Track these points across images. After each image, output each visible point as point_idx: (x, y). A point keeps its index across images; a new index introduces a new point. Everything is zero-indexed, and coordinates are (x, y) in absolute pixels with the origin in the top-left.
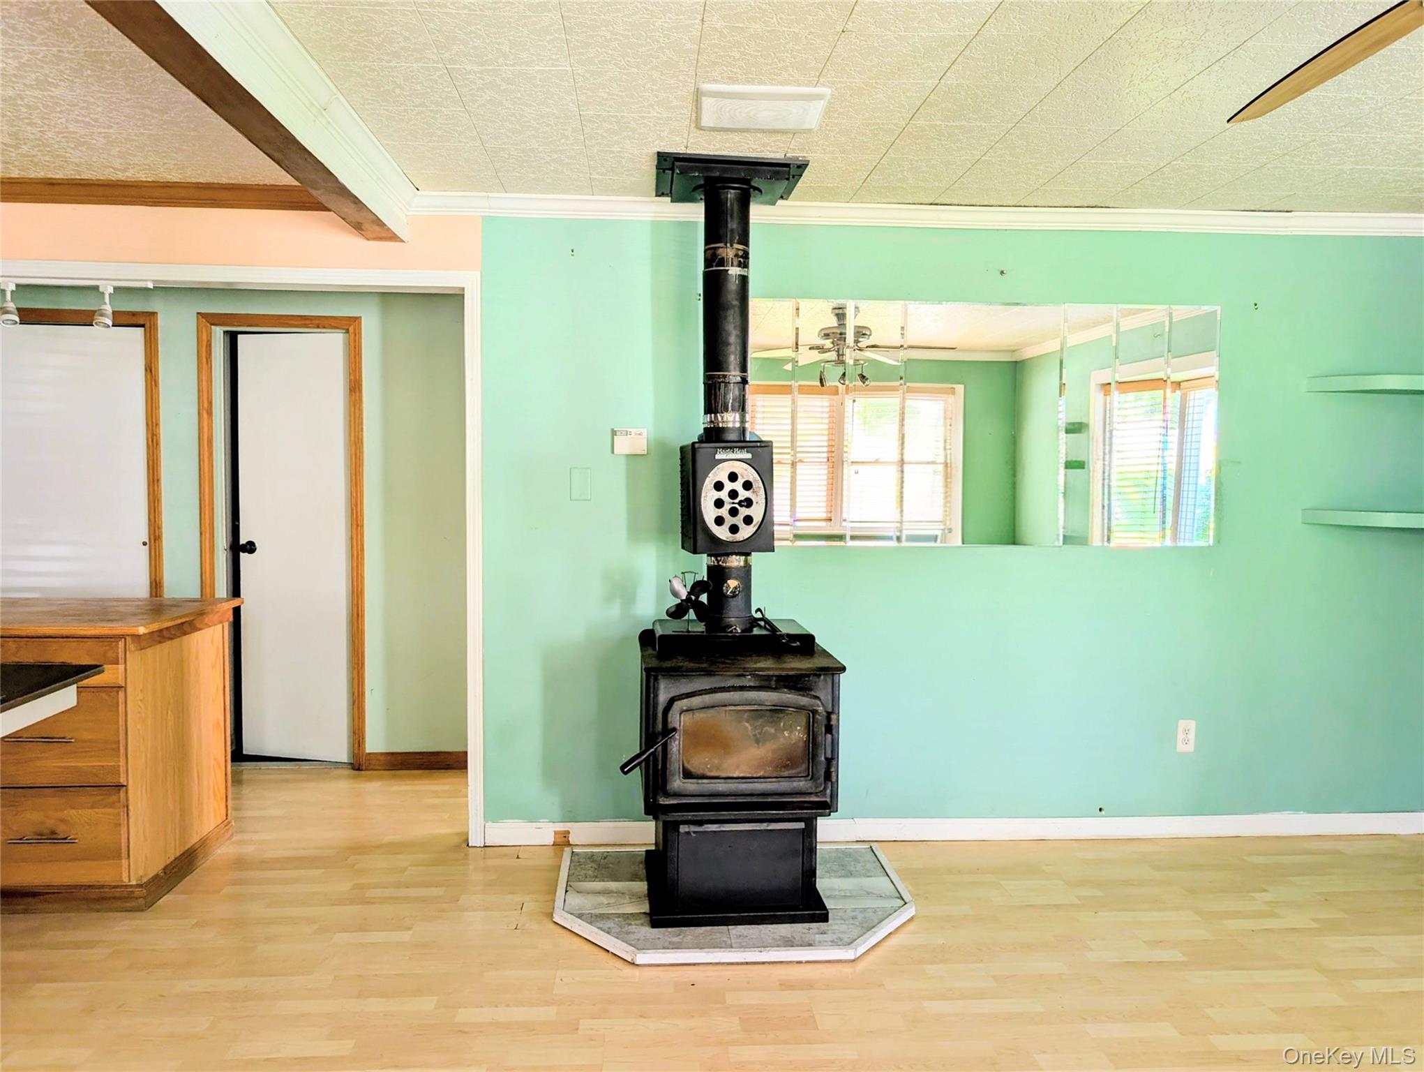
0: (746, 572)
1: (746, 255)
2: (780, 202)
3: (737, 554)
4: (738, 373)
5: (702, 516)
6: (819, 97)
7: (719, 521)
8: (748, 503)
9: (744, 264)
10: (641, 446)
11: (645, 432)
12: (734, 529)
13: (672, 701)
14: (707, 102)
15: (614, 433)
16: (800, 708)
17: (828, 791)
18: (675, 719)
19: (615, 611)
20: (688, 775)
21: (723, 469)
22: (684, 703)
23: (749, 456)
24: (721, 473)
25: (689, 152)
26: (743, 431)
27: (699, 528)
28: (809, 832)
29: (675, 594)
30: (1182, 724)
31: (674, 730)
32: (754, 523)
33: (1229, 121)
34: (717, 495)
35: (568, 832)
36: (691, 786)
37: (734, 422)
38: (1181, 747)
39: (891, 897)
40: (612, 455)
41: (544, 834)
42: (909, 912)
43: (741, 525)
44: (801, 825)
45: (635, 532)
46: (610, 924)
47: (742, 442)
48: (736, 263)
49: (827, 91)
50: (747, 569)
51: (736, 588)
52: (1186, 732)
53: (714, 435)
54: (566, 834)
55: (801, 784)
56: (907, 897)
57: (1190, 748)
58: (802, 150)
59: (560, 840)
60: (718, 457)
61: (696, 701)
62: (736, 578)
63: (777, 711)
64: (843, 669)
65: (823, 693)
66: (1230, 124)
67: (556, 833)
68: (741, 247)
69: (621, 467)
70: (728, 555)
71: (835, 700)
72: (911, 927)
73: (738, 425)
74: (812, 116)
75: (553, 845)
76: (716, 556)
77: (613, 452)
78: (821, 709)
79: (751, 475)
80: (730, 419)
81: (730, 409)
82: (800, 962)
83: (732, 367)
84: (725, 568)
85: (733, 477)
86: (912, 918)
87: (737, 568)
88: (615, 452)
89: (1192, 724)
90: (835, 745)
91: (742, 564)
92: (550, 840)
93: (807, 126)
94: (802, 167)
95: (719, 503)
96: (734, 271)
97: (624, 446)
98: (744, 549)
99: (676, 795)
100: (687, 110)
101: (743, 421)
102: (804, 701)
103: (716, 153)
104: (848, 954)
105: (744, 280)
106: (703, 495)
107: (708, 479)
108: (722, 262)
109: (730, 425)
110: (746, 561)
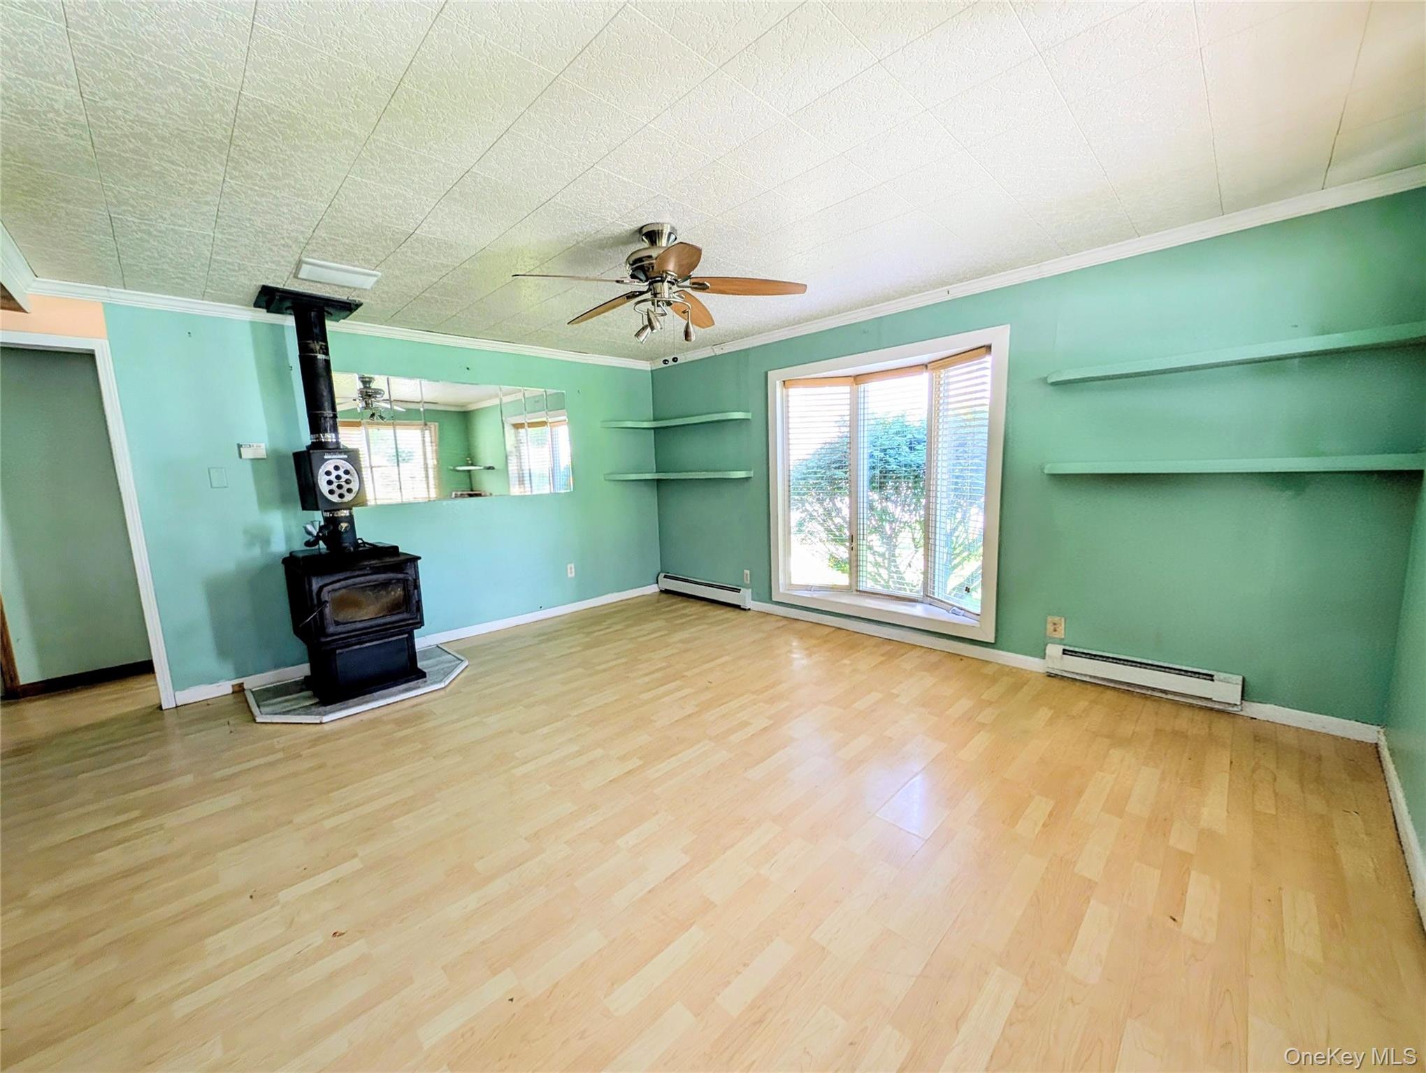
0: (350, 519)
1: (327, 348)
2: (342, 321)
3: (344, 509)
4: (330, 412)
5: (320, 490)
6: (375, 276)
7: (331, 492)
8: (348, 482)
9: (327, 353)
10: (262, 453)
11: (263, 445)
12: (341, 496)
13: (321, 589)
14: (304, 267)
15: (239, 446)
16: (398, 580)
17: (419, 617)
18: (325, 596)
19: (256, 551)
20: (337, 623)
21: (330, 464)
22: (330, 588)
23: (346, 456)
24: (329, 466)
25: (285, 288)
26: (338, 443)
27: (318, 497)
28: (411, 639)
29: (309, 533)
30: (569, 566)
31: (326, 602)
32: (354, 491)
33: (568, 323)
34: (328, 478)
35: (243, 684)
36: (340, 629)
37: (332, 438)
38: (570, 575)
39: (454, 661)
40: (241, 460)
41: (226, 688)
42: (466, 663)
43: (346, 494)
44: (406, 636)
45: (264, 503)
46: (298, 712)
47: (337, 449)
48: (321, 351)
49: (380, 274)
50: (351, 516)
51: (346, 527)
52: (571, 569)
53: (318, 446)
54: (241, 685)
55: (405, 616)
56: (462, 658)
57: (573, 575)
58: (358, 297)
59: (237, 689)
60: (326, 457)
61: (337, 585)
62: (346, 522)
63: (385, 585)
64: (419, 558)
65: (411, 571)
66: (569, 326)
67: (233, 686)
68: (324, 344)
69: (248, 467)
70: (339, 510)
71: (417, 572)
72: (468, 669)
73: (334, 440)
74: (369, 283)
75: (233, 693)
76: (330, 511)
77: (240, 456)
78: (410, 578)
79: (349, 467)
80: (329, 437)
81: (329, 431)
82: (417, 696)
83: (327, 409)
84: (338, 517)
85: (337, 468)
86: (467, 667)
87: (346, 517)
88: (243, 456)
89: (573, 565)
90: (419, 595)
91: (348, 514)
92: (230, 691)
93: (365, 287)
94: (358, 305)
95: (330, 483)
96: (321, 357)
97: (247, 453)
98: (349, 506)
99: (333, 635)
100: (291, 268)
101: (337, 437)
102: (401, 576)
103: (304, 291)
104: (442, 685)
105: (327, 362)
106: (319, 478)
107: (321, 470)
108: (312, 351)
109: (330, 440)
110: (350, 513)
